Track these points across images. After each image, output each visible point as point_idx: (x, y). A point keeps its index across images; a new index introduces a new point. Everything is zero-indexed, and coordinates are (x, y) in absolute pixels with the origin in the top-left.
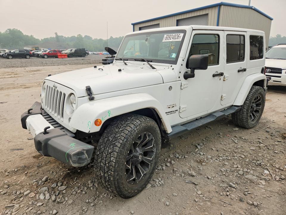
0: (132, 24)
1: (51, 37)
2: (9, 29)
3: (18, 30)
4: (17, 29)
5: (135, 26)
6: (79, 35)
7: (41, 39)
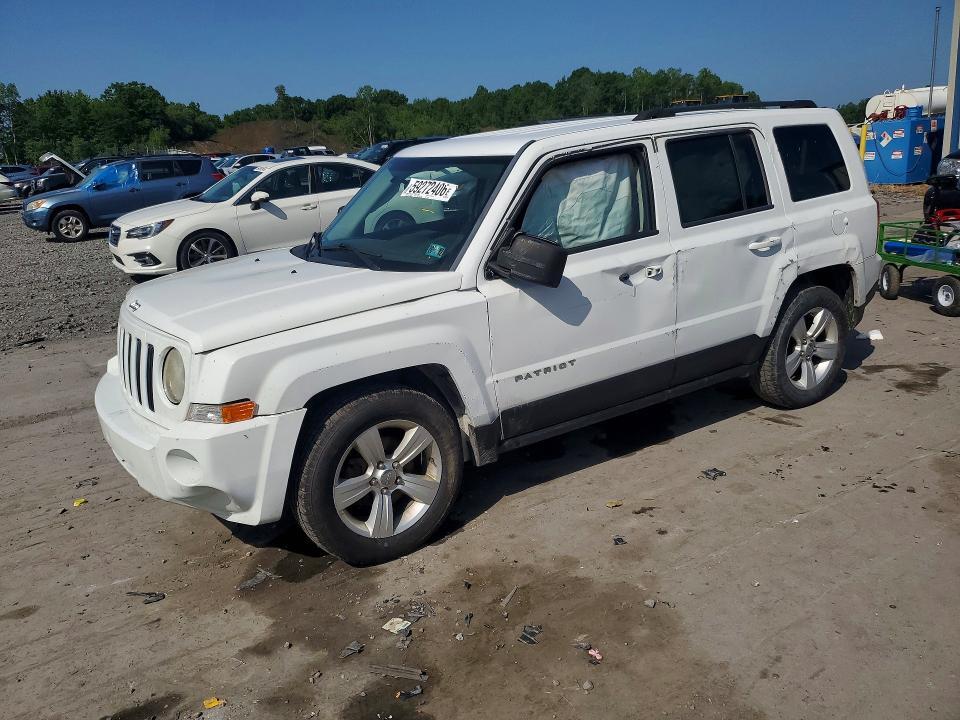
2: (116, 86)
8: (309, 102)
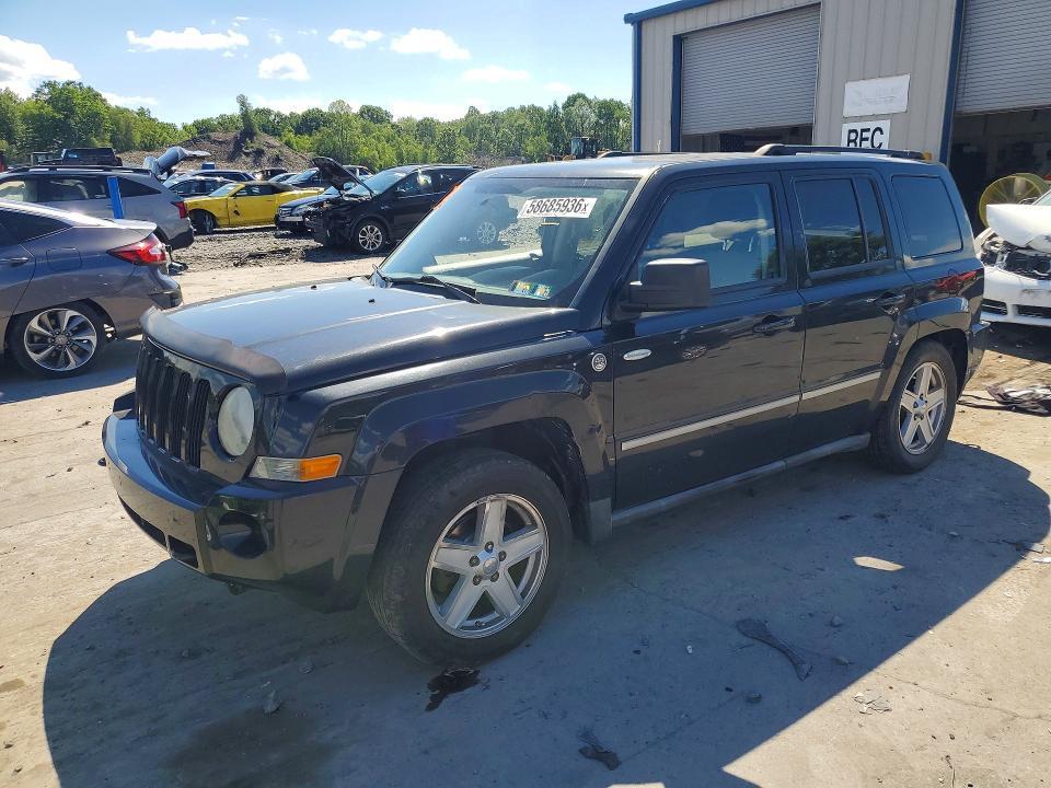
0: (629, 19)
1: (221, 116)
2: (49, 85)
3: (85, 86)
4: (80, 84)
5: (649, 29)
6: (339, 102)
7: (184, 127)
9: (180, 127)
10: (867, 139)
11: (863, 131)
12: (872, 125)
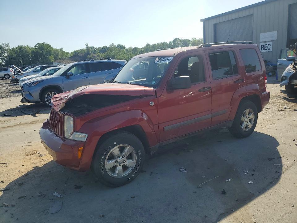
0: (201, 20)
3: (48, 44)
4: (46, 43)
5: (207, 23)
8: (96, 48)
9: (70, 53)
10: (266, 47)
11: (265, 45)
12: (268, 43)
